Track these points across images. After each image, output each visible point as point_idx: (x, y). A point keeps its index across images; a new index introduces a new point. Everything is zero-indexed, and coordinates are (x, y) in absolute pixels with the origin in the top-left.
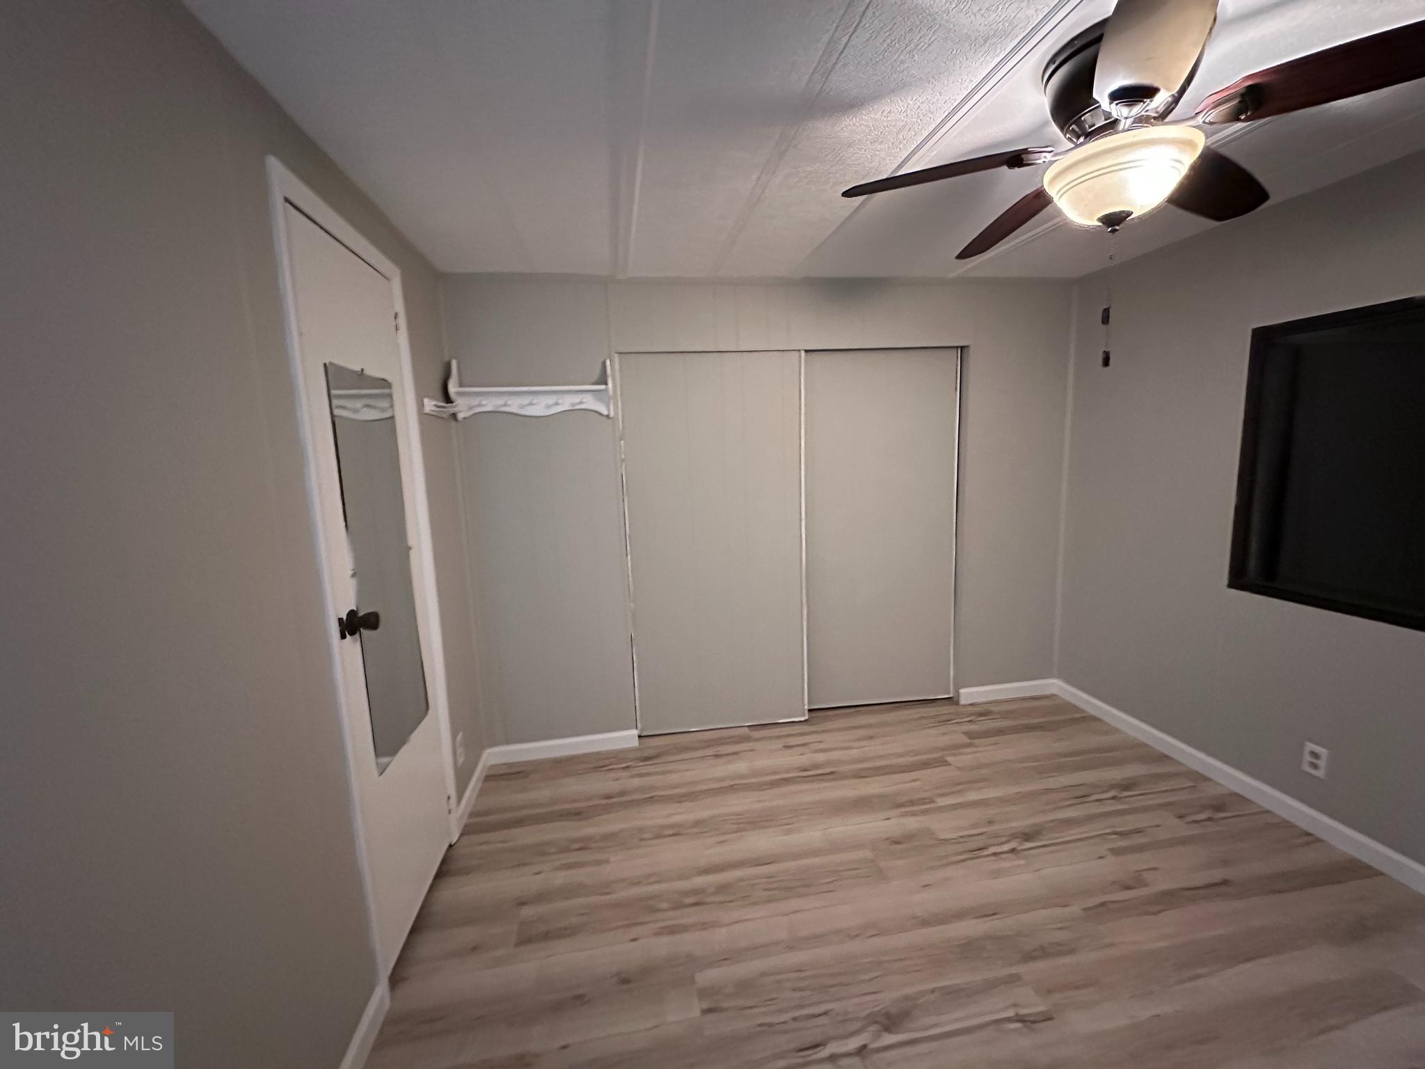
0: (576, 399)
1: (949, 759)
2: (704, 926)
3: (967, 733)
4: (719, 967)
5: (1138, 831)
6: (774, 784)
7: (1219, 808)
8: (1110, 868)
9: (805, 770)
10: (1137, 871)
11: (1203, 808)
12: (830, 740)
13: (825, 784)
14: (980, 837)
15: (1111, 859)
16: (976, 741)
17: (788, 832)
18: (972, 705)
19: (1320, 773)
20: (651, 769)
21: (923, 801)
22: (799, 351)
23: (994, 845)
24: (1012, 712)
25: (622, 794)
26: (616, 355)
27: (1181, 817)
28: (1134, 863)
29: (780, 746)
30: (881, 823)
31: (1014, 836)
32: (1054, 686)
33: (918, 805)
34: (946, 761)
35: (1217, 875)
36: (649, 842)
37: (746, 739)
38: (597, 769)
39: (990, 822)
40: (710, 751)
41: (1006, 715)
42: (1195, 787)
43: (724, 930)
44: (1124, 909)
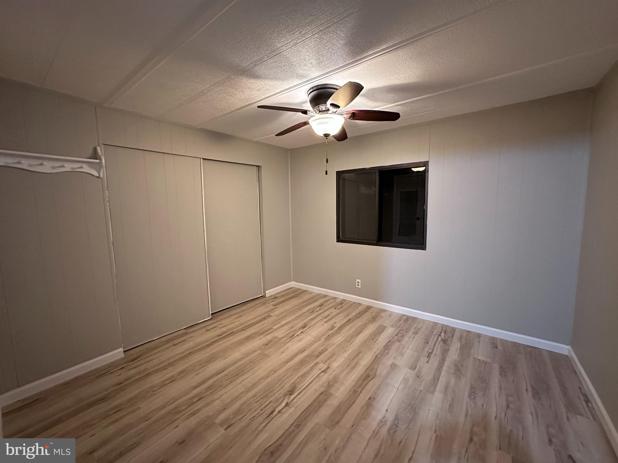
0: (76, 165)
1: (271, 314)
2: (208, 405)
3: (273, 305)
4: (223, 412)
5: (328, 315)
6: (209, 345)
7: (341, 304)
8: (327, 326)
9: (220, 336)
10: (332, 325)
11: (339, 305)
12: (225, 322)
13: (231, 338)
14: (291, 333)
15: (325, 325)
16: (277, 307)
17: (226, 358)
18: (270, 296)
19: (360, 287)
20: (139, 363)
21: (269, 329)
22: (200, 158)
23: (296, 333)
24: (283, 295)
25: (127, 379)
26: (102, 145)
27: (335, 309)
28: (331, 323)
29: (204, 331)
30: (259, 341)
31: (300, 329)
32: (293, 284)
33: (268, 331)
34: (271, 315)
35: (348, 318)
36: (159, 391)
37: (186, 334)
38: (101, 376)
39: (292, 327)
40: (171, 344)
41: (282, 296)
42: (335, 301)
43: (218, 401)
44: (333, 335)
